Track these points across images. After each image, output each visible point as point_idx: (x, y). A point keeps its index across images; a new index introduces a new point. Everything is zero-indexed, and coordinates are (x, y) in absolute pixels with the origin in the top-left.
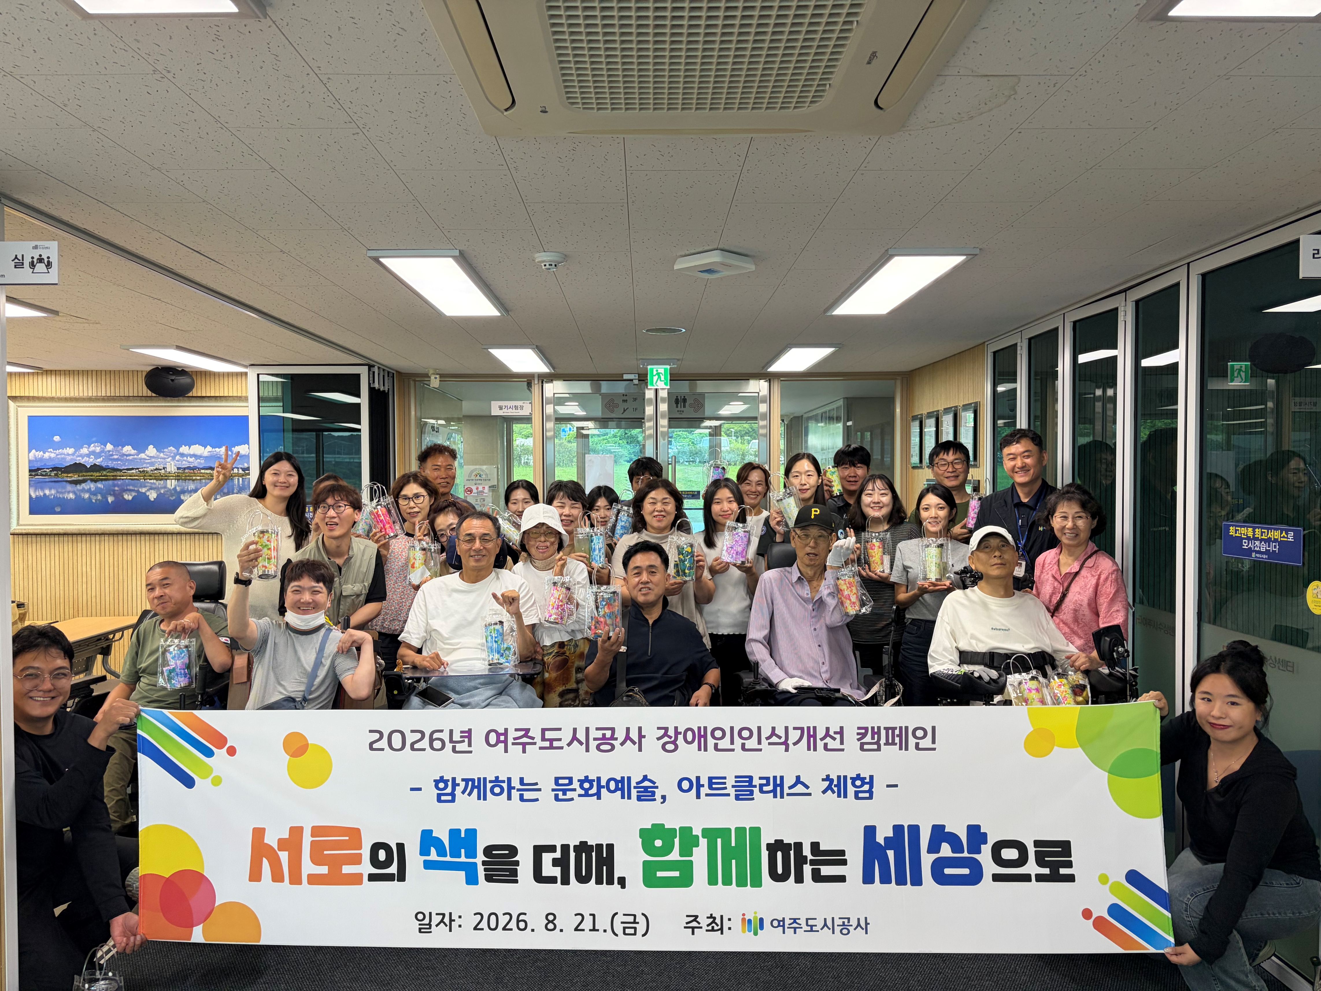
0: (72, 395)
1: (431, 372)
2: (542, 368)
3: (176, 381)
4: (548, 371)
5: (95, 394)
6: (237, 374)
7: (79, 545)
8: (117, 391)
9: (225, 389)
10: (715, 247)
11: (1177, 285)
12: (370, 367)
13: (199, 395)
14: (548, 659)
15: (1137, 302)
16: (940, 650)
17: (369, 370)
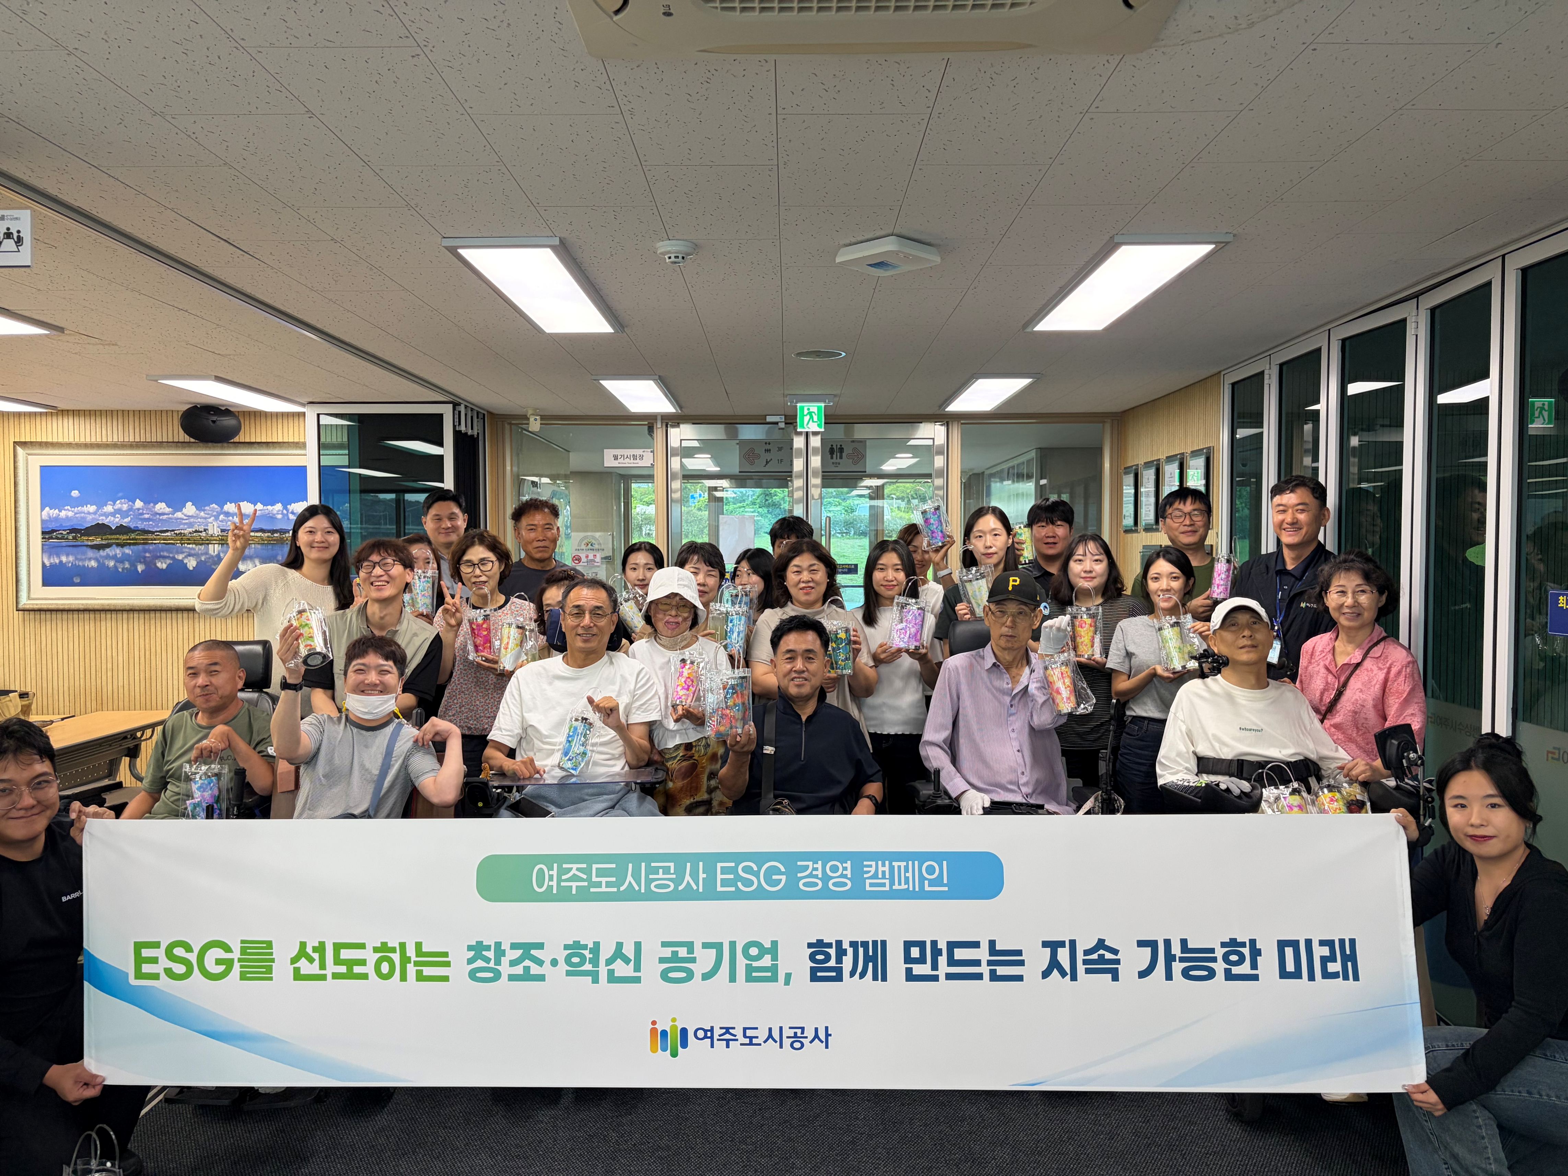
0: (93, 440)
1: (530, 412)
2: (666, 407)
3: (218, 423)
4: (674, 411)
5: (121, 439)
6: (294, 415)
7: (103, 623)
8: (148, 435)
9: (278, 433)
10: (890, 231)
11: (1489, 284)
12: (455, 405)
13: (247, 440)
14: (672, 765)
15: (1433, 310)
16: (1173, 755)
17: (454, 409)
